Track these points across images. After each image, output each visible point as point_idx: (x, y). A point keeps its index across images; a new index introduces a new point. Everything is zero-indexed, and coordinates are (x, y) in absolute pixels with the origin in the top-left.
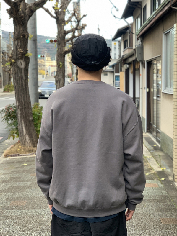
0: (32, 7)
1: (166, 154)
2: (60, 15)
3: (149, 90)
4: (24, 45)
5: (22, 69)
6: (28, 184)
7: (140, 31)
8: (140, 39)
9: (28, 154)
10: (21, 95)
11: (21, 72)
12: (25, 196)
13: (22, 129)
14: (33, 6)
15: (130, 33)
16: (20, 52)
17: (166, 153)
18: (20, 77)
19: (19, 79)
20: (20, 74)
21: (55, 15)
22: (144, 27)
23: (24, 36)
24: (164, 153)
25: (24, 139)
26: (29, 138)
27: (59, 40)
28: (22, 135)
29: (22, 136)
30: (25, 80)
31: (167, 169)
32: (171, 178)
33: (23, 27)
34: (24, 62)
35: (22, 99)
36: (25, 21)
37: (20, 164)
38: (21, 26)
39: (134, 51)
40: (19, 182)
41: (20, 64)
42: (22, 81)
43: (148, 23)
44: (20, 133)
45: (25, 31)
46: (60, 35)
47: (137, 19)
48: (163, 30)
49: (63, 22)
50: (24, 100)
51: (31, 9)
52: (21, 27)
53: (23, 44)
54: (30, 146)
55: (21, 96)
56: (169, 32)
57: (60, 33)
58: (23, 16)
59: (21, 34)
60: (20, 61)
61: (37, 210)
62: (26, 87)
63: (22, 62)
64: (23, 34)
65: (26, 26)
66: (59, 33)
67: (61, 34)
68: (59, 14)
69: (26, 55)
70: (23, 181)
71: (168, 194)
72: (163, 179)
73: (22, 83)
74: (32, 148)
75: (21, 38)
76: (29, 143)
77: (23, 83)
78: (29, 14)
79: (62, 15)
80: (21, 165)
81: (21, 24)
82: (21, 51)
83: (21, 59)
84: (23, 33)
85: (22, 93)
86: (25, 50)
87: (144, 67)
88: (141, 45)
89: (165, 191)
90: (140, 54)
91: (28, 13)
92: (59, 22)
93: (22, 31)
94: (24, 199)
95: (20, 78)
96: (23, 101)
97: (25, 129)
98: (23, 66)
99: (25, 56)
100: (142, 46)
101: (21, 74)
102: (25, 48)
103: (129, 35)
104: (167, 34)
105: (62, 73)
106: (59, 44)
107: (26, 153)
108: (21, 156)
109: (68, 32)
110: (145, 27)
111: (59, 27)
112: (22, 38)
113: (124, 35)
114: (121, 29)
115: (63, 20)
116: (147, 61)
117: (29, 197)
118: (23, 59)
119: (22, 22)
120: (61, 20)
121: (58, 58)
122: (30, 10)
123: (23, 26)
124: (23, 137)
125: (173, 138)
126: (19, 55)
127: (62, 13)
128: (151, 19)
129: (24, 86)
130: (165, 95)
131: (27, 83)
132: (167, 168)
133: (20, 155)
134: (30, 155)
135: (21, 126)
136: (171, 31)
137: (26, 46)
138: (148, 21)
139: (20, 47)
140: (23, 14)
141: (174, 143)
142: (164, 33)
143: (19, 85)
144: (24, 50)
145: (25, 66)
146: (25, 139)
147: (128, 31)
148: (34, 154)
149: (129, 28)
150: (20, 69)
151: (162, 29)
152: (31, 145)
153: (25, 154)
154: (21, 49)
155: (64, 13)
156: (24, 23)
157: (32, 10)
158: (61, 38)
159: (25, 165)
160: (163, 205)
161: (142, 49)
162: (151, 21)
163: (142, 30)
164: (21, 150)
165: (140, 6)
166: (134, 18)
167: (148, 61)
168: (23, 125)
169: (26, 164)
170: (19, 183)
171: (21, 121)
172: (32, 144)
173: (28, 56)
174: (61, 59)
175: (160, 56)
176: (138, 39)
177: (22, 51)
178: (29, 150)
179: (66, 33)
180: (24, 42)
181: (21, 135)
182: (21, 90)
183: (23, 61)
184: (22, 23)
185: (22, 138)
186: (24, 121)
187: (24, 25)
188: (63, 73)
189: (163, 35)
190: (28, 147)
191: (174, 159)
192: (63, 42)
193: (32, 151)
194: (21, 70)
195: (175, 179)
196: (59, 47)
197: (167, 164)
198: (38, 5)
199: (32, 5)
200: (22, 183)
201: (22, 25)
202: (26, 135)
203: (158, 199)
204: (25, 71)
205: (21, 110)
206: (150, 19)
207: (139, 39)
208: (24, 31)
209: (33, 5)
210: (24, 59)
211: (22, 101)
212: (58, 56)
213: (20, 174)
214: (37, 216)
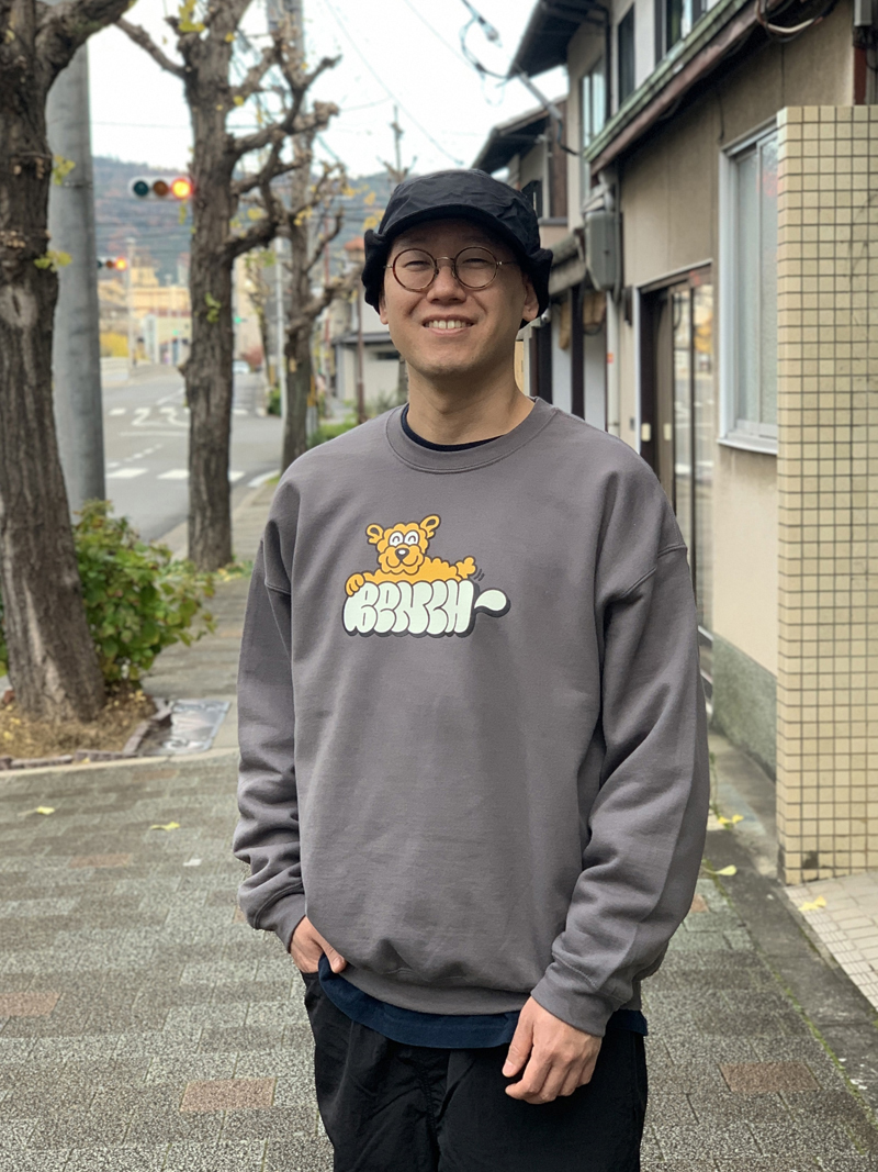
0: (70, 20)
1: (738, 747)
2: (205, 58)
3: (655, 432)
4: (28, 209)
5: (19, 332)
6: (65, 906)
7: (605, 143)
8: (607, 181)
9: (56, 757)
10: (17, 463)
11: (15, 345)
12: (50, 970)
13: (25, 631)
14: (72, 16)
15: (550, 145)
16: (11, 248)
17: (739, 742)
18: (9, 373)
19: (8, 382)
20: (11, 356)
21: (178, 60)
22: (624, 123)
23: (29, 168)
24: (731, 742)
25: (32, 680)
26: (61, 676)
27: (202, 186)
28: (23, 662)
29: (26, 668)
30: (39, 386)
31: (748, 823)
32: (766, 867)
33: (24, 124)
34: (33, 299)
35: (22, 483)
36: (32, 93)
37: (20, 809)
38: (12, 116)
39: (577, 241)
40: (16, 898)
41: (11, 305)
42: (21, 395)
43: (646, 100)
44: (17, 653)
45: (33, 142)
46: (208, 158)
47: (586, 81)
48: (722, 136)
49: (220, 95)
50: (33, 487)
51: (65, 31)
52: (15, 122)
53: (23, 207)
54: (65, 719)
55: (20, 470)
56: (753, 146)
57: (205, 152)
58: (24, 66)
59: (17, 156)
60: (9, 289)
61: (111, 1038)
62: (41, 424)
63: (23, 299)
64: (26, 157)
65: (36, 116)
66: (201, 151)
67: (213, 157)
68: (197, 55)
69: (42, 263)
70: (36, 894)
71: (756, 944)
72: (730, 871)
73: (22, 405)
74: (74, 727)
75: (14, 179)
76: (63, 702)
77: (29, 400)
78: (54, 55)
79: (214, 59)
80: (23, 814)
81: (13, 109)
82: (16, 244)
83: (17, 280)
84: (22, 150)
85: (22, 455)
86: (33, 239)
87: (629, 318)
88: (613, 210)
89: (739, 932)
90: (607, 253)
91: (49, 51)
92: (203, 95)
93: (17, 140)
94: (47, 982)
95: (12, 380)
96: (27, 493)
97: (42, 633)
98: (25, 318)
99: (35, 267)
100: (617, 215)
101: (16, 359)
102: (33, 226)
103: (550, 161)
104: (739, 159)
105: (218, 351)
106: (201, 204)
107: (45, 753)
108: (22, 767)
109: (249, 145)
110: (629, 119)
111: (201, 118)
112: (19, 176)
113: (521, 158)
114: (507, 128)
115: (222, 85)
116: (640, 289)
117: (68, 974)
118: (27, 284)
119: (16, 97)
120: (210, 83)
121: (199, 278)
122: (58, 35)
123: (24, 116)
124: (31, 671)
125: (775, 672)
126: (7, 264)
127: (217, 49)
128: (662, 84)
129: (30, 416)
130: (733, 458)
131: (46, 403)
132: (746, 819)
133: (17, 762)
134: (69, 762)
135: (18, 618)
136: (759, 144)
137: (42, 214)
138: (646, 94)
139: (11, 220)
140: (22, 58)
141: (782, 695)
142: (725, 151)
143: (9, 411)
144: (27, 238)
145: (36, 316)
146: (38, 684)
147: (543, 138)
148: (85, 755)
149: (549, 125)
150: (9, 330)
151: (717, 133)
152: (70, 712)
153: (41, 756)
154: (14, 233)
155: (225, 49)
156: (27, 100)
157: (69, 35)
158: (210, 177)
159: (41, 814)
160: (734, 997)
161: (617, 227)
162: (661, 91)
163: (614, 137)
164: (19, 737)
165: (600, 16)
166: (571, 73)
167: (644, 291)
168: (31, 613)
169: (47, 810)
170: (15, 904)
171: (20, 592)
172: (74, 707)
173: (51, 265)
174: (212, 281)
175: (709, 265)
176: (595, 181)
177: (22, 244)
178: (61, 737)
179: (235, 150)
180: (27, 196)
181: (18, 663)
182: (18, 437)
183: (26, 294)
184: (16, 103)
185: (27, 679)
186: (33, 593)
187: (26, 110)
188: (222, 348)
189: (722, 160)
190: (58, 722)
191: (780, 774)
192: (221, 192)
193: (78, 743)
194: (14, 337)
195: (788, 872)
196: (200, 221)
197: (746, 799)
198: (99, 9)
199: (67, 12)
200: (31, 903)
201: (19, 114)
202: (44, 661)
203: (707, 971)
204: (34, 341)
205: (15, 538)
206: (658, 81)
207: (602, 178)
208: (28, 141)
209: (74, 9)
210: (32, 282)
211: (21, 494)
212: (200, 266)
213: (19, 858)
214: (115, 1065)
